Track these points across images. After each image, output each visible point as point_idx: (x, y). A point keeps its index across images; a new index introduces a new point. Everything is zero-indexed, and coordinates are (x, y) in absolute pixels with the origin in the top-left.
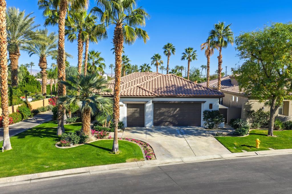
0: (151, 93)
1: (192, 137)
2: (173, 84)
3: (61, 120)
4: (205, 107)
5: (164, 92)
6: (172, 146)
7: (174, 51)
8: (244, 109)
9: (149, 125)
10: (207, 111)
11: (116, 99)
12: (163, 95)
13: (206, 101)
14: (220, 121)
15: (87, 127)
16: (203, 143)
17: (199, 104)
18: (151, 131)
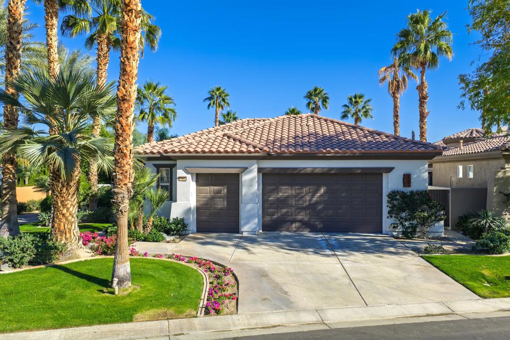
0: (254, 147)
1: (358, 256)
2: (312, 131)
3: (8, 206)
4: (391, 183)
5: (288, 146)
6: (297, 275)
7: (326, 102)
8: (495, 188)
9: (248, 228)
10: (398, 191)
11: (122, 126)
12: (284, 152)
13: (394, 168)
14: (433, 218)
15: (64, 220)
16: (391, 270)
17: (378, 174)
18: (252, 241)
